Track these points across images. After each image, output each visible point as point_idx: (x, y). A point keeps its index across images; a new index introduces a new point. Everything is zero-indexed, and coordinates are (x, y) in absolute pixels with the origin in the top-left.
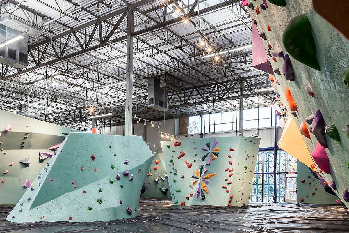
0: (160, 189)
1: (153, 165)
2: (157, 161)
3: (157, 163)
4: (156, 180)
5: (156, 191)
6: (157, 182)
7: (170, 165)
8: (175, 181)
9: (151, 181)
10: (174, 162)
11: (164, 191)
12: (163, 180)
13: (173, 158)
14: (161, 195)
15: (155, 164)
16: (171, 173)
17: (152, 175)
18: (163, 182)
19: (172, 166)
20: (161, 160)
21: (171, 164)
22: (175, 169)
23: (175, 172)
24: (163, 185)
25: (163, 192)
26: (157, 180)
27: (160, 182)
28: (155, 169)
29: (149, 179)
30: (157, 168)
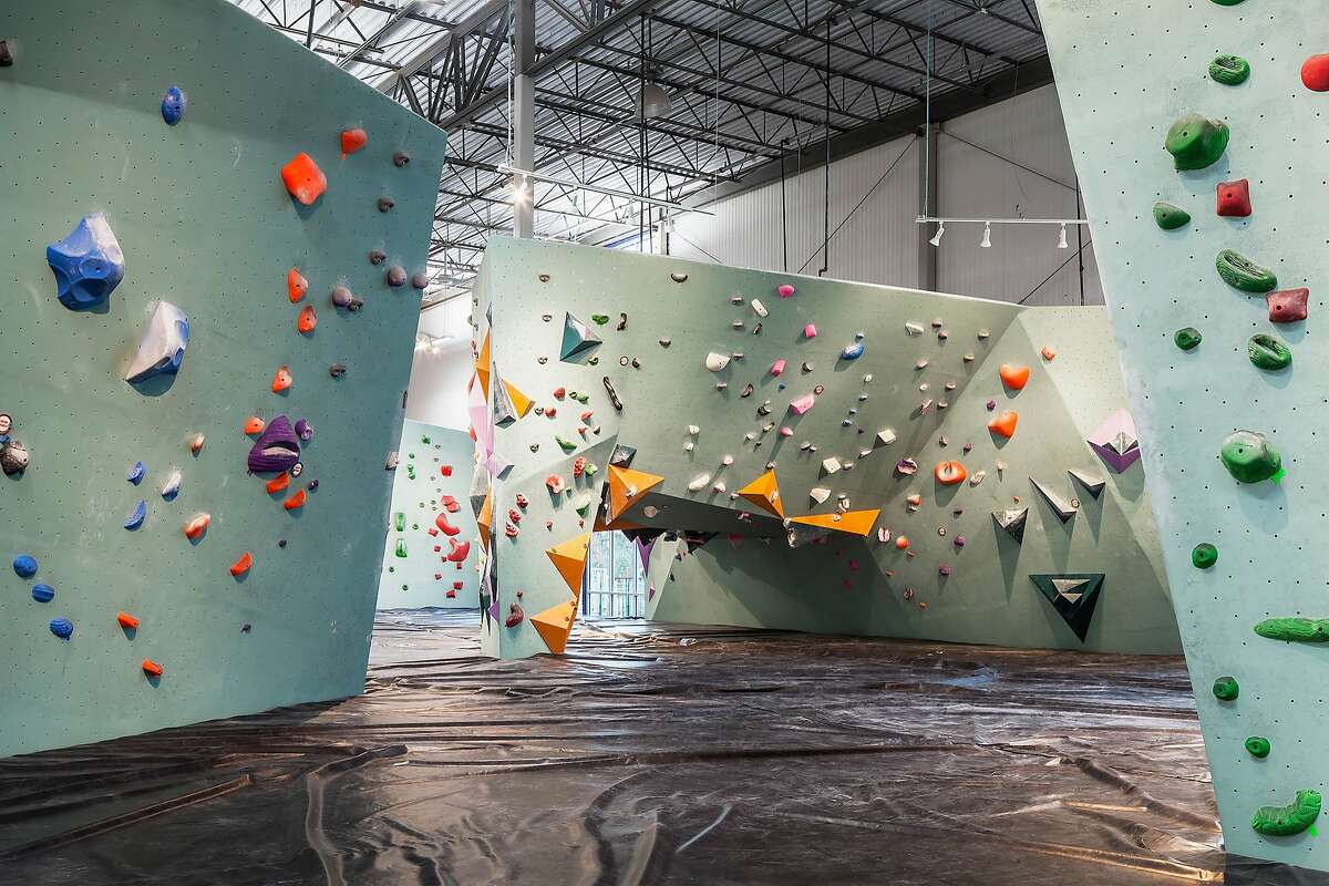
0: (1043, 584)
1: (985, 402)
2: (1012, 370)
3: (1013, 386)
4: (1009, 513)
5: (1008, 597)
6: (1017, 531)
7: (1173, 222)
8: (1256, 472)
9: (973, 527)
10: (1239, 163)
11: (1072, 598)
12: (1065, 519)
13: (1218, 105)
14: (1049, 631)
15: (1001, 397)
16: (1188, 342)
17: (973, 484)
18: (1060, 530)
19: (1211, 236)
20: (1048, 358)
21: (1198, 198)
22: (1264, 264)
23: (1253, 315)
24: (1061, 554)
25: (1062, 604)
26: (1012, 515)
27: (1035, 528)
28: (1000, 434)
29: (958, 513)
30: (1013, 423)
